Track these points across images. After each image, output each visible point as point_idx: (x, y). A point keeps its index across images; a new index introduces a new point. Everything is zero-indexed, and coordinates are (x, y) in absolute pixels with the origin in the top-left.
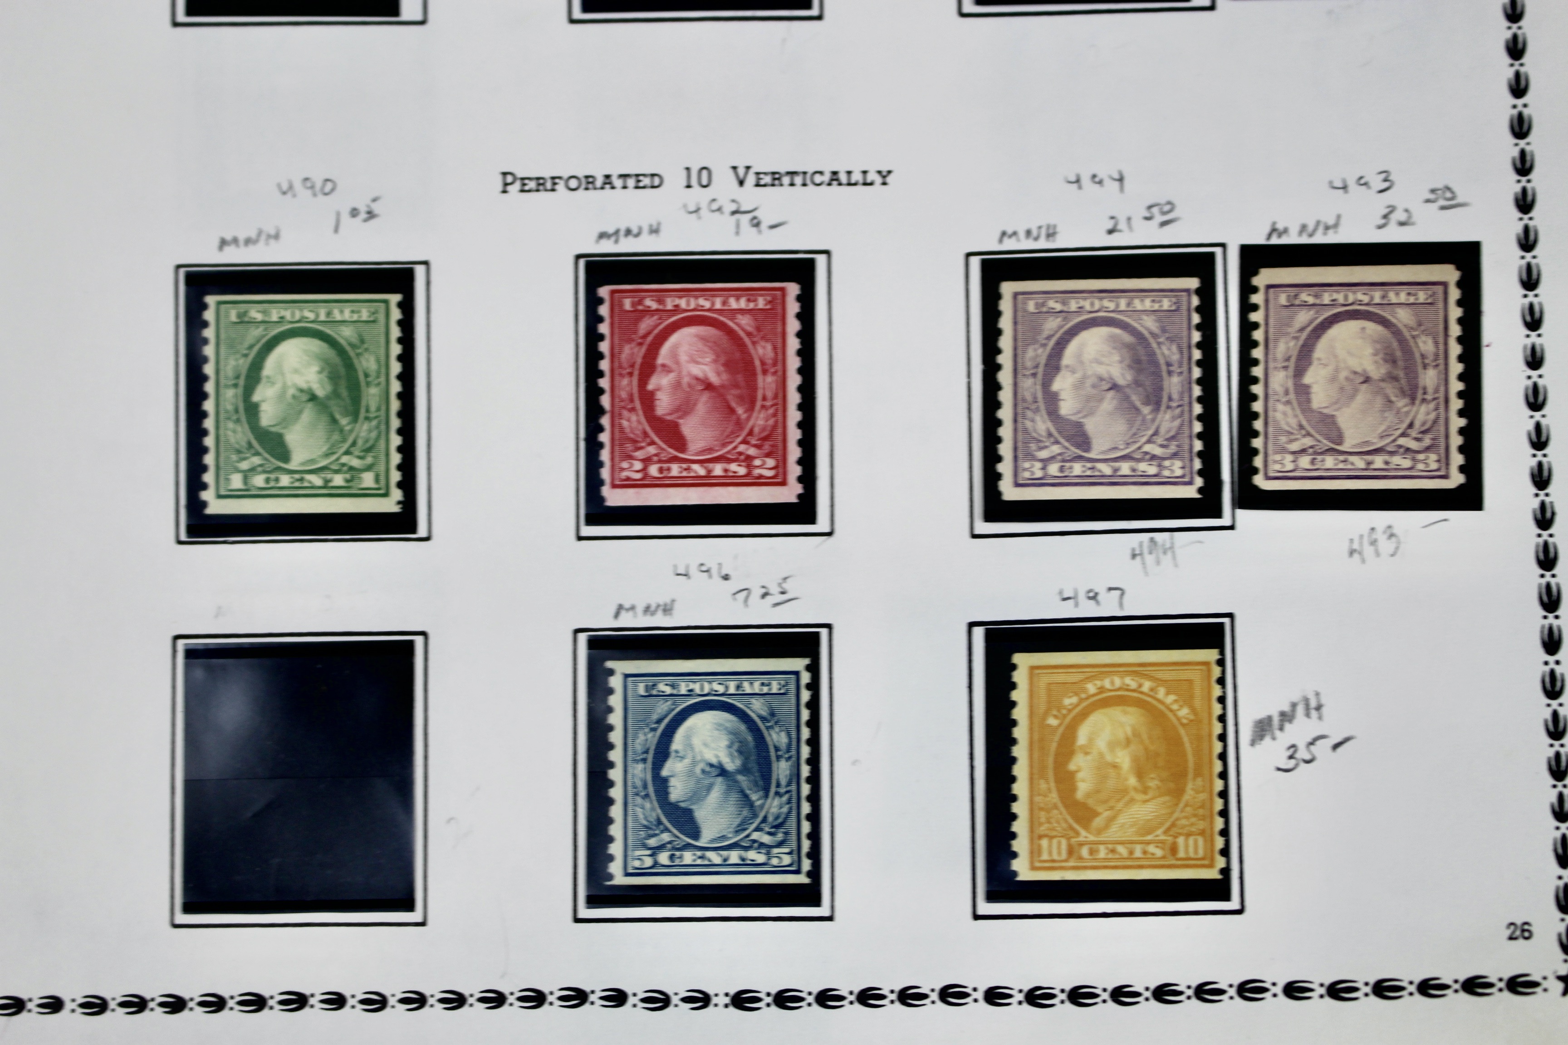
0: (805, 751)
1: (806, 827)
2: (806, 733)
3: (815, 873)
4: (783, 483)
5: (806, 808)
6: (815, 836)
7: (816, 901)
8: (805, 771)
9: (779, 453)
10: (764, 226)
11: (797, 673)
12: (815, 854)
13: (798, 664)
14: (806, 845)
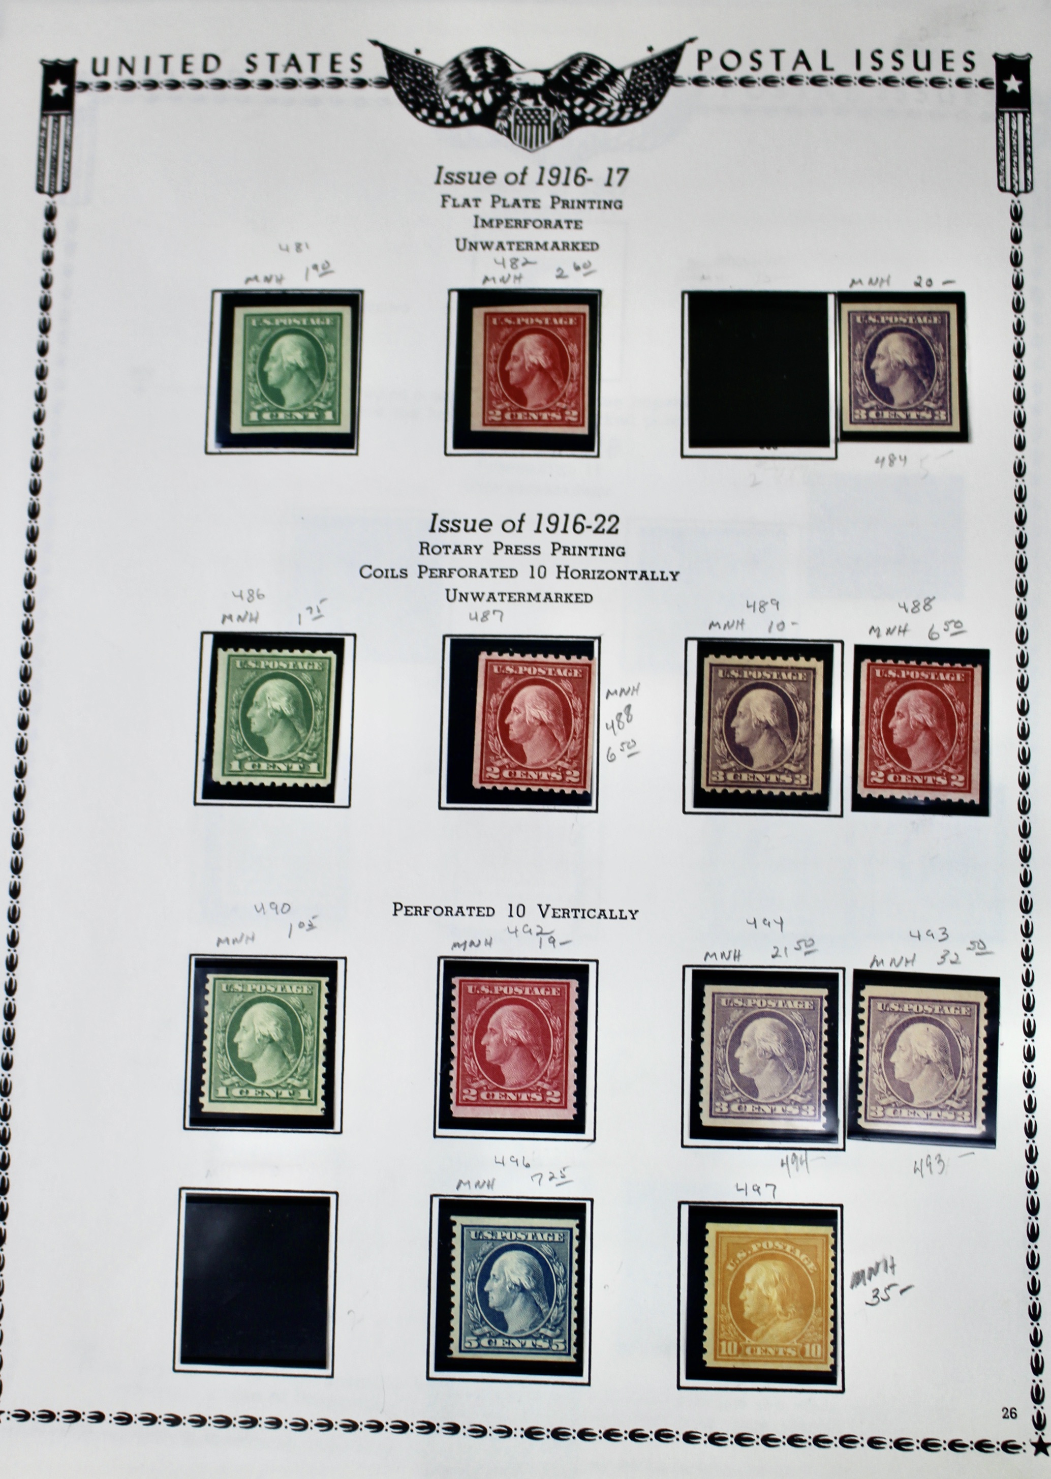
0: (575, 1279)
1: (574, 1326)
2: (575, 1267)
3: (579, 1356)
4: (565, 1107)
5: (574, 1314)
6: (580, 1332)
7: (579, 1373)
8: (575, 1291)
9: (562, 1088)
10: (557, 943)
11: (571, 1230)
12: (579, 1344)
13: (572, 1223)
14: (574, 1338)
